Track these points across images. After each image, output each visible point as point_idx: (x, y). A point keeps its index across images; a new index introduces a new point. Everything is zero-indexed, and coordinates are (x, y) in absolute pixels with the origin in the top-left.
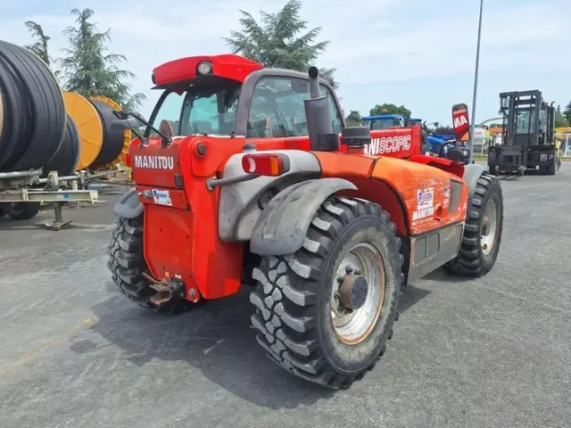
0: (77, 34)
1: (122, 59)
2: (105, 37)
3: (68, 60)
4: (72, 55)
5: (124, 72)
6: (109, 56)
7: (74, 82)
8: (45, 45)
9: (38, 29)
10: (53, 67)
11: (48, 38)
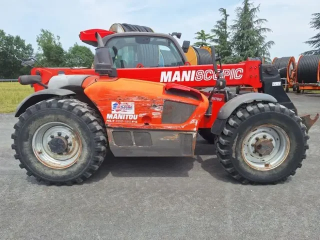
0: (241, 11)
1: (264, 21)
2: (257, 9)
3: (234, 26)
4: (237, 23)
5: (264, 29)
6: (257, 21)
7: (236, 38)
8: (226, 19)
9: (224, 11)
10: (228, 30)
11: (228, 15)
